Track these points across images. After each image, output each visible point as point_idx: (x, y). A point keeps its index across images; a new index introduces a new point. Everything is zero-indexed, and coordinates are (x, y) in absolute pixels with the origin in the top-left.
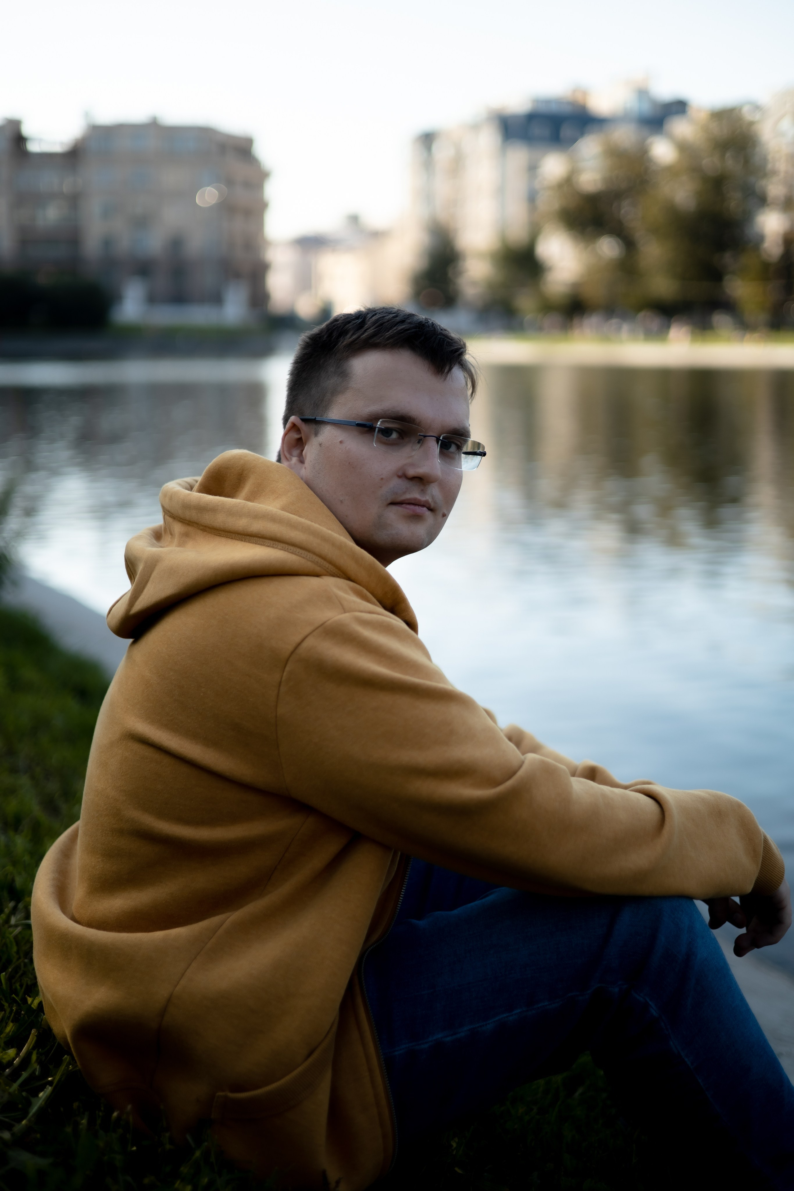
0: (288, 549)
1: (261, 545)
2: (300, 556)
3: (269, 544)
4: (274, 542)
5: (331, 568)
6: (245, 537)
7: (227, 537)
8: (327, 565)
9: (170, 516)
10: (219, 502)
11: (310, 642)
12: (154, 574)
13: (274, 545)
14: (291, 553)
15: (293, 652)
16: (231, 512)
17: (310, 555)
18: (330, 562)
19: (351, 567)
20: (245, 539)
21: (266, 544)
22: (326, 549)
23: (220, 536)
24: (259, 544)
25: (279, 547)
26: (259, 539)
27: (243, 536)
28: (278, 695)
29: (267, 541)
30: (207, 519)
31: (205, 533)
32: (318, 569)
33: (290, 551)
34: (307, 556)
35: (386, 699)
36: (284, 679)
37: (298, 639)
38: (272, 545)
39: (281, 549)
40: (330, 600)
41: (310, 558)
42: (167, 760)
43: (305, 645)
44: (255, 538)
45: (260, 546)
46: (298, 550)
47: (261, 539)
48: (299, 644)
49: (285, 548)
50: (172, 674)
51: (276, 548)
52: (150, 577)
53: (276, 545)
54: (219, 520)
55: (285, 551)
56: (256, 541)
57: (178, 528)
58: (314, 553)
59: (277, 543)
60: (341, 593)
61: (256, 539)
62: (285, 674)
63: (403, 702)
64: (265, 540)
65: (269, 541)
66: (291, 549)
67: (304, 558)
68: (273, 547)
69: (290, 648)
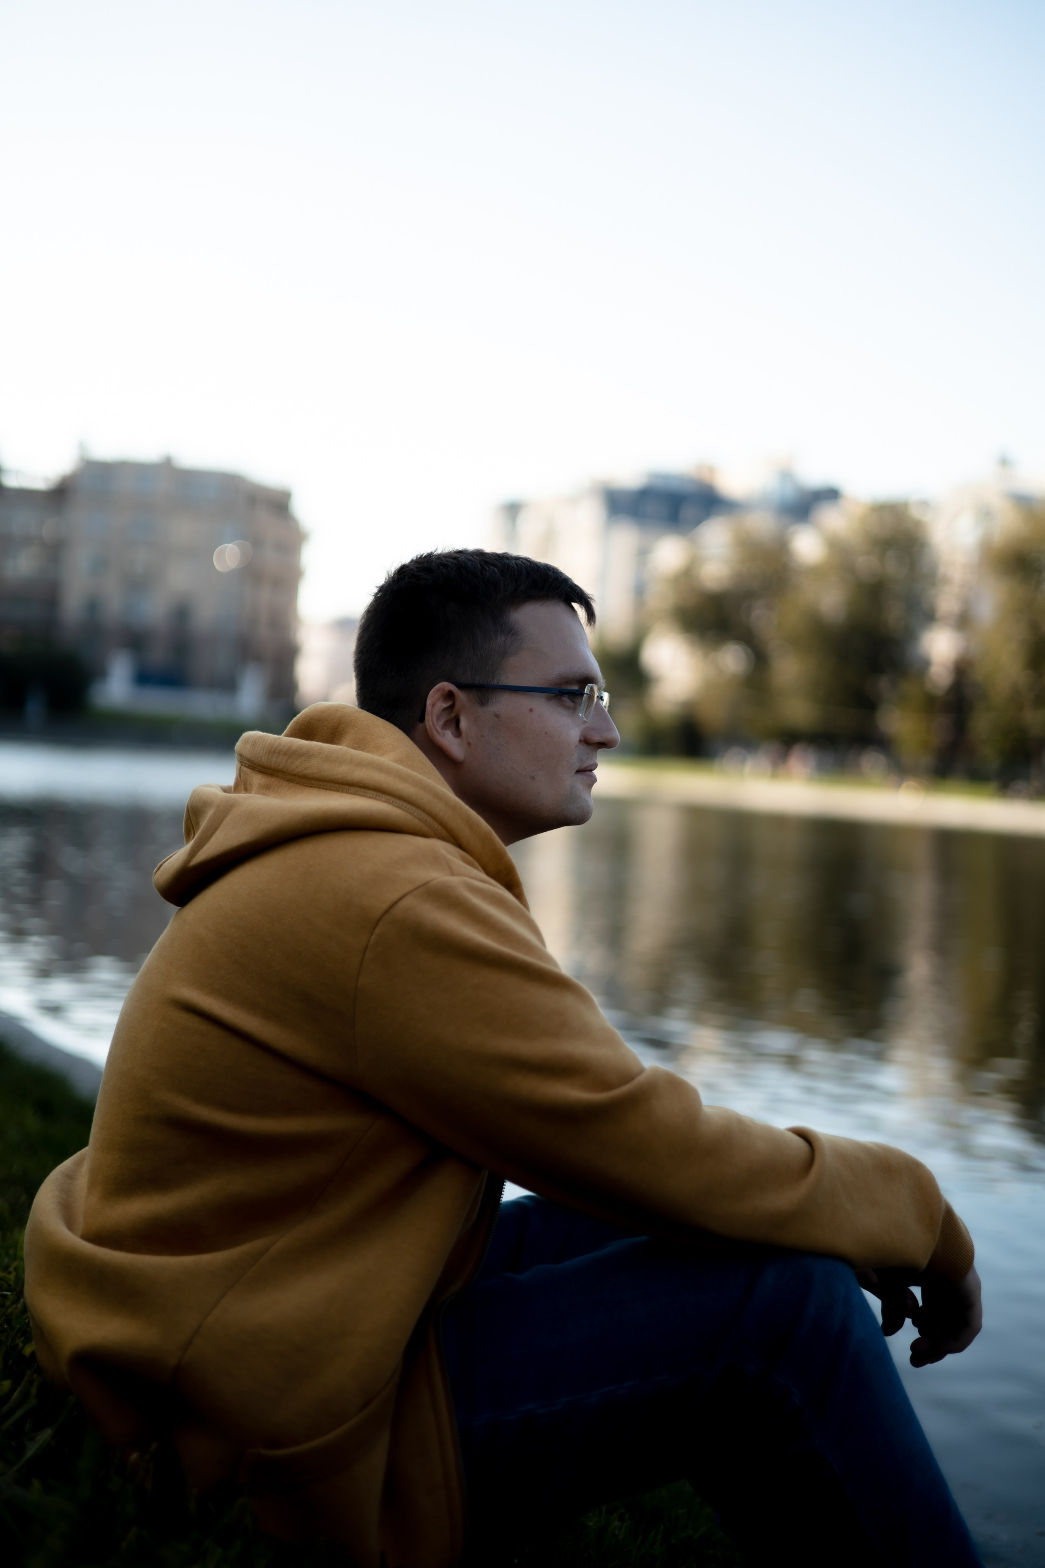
0: (393, 802)
1: (362, 796)
2: (406, 811)
3: (371, 796)
4: (378, 794)
5: (440, 829)
6: (343, 787)
7: (319, 788)
8: (437, 826)
9: (248, 767)
10: (316, 746)
11: (408, 902)
12: (228, 820)
13: (377, 797)
14: (396, 807)
15: (387, 912)
16: (329, 758)
17: (418, 812)
18: (442, 824)
19: (464, 832)
20: (343, 790)
21: (368, 796)
22: (438, 808)
23: (311, 787)
24: (358, 795)
25: (383, 799)
26: (359, 789)
27: (341, 786)
28: (362, 962)
29: (369, 792)
30: (297, 765)
31: (292, 784)
32: (425, 829)
33: (396, 805)
34: (414, 812)
35: (491, 977)
36: (371, 942)
37: (394, 896)
38: (374, 797)
39: (385, 802)
40: (437, 861)
41: (417, 814)
42: (215, 1032)
43: (402, 904)
44: (355, 788)
45: (360, 797)
46: (405, 804)
47: (362, 790)
48: (395, 904)
49: (390, 801)
50: (234, 930)
51: (379, 800)
52: (221, 824)
53: (379, 796)
54: (313, 767)
55: (390, 804)
56: (355, 792)
57: (257, 779)
58: (424, 810)
59: (381, 794)
60: (450, 857)
61: (357, 789)
62: (373, 937)
63: (510, 983)
64: (367, 791)
65: (372, 792)
66: (396, 803)
67: (411, 814)
68: (375, 799)
69: (384, 906)
